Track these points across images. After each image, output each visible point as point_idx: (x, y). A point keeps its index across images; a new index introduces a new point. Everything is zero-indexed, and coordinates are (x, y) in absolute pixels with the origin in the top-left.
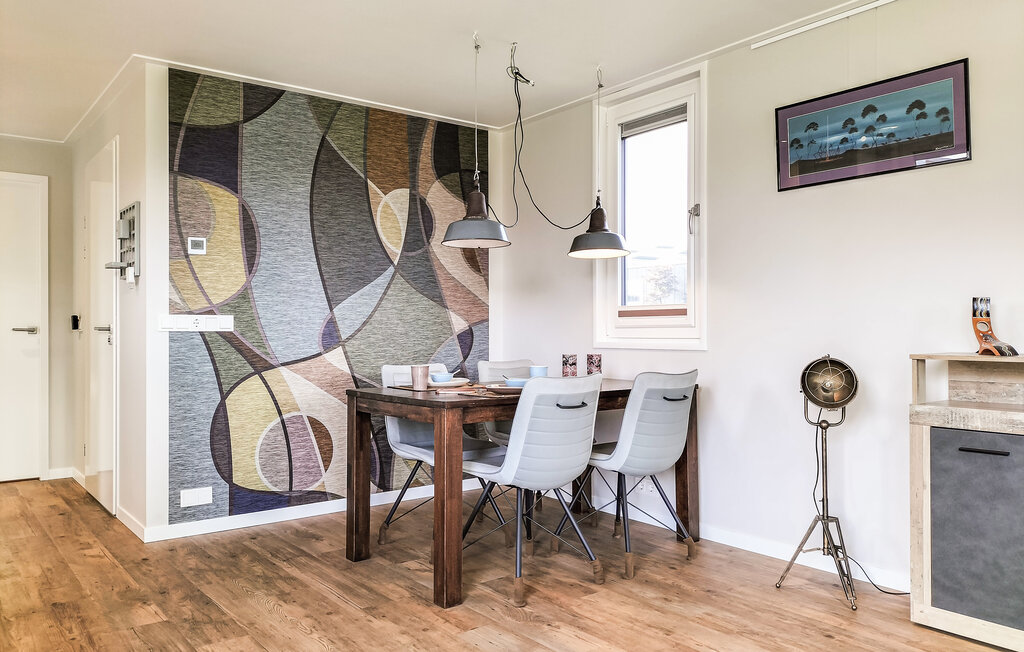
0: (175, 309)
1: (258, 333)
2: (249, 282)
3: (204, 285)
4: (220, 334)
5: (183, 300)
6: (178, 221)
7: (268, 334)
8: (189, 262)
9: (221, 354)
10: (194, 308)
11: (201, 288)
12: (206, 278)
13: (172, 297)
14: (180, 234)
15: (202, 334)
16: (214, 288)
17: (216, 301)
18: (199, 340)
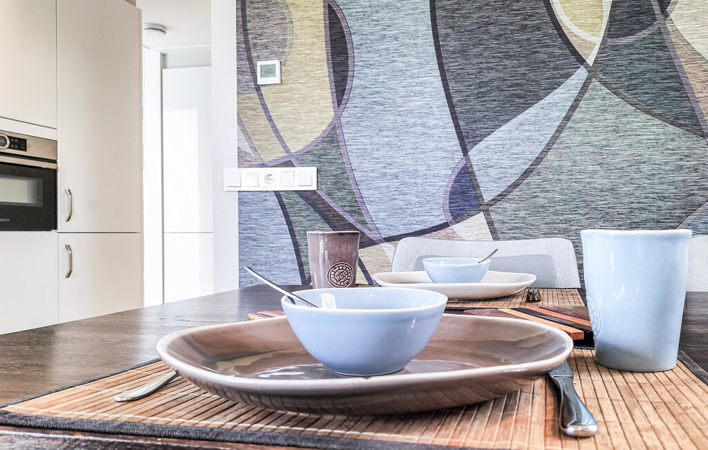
0: (244, 160)
1: (351, 193)
2: (338, 117)
3: (279, 126)
4: (301, 194)
5: (254, 149)
6: (246, 42)
7: (365, 193)
8: (261, 96)
9: (301, 222)
10: (267, 158)
11: (276, 131)
12: (281, 117)
13: (242, 146)
14: (250, 59)
15: (277, 194)
16: (292, 130)
17: (295, 147)
18: (273, 202)
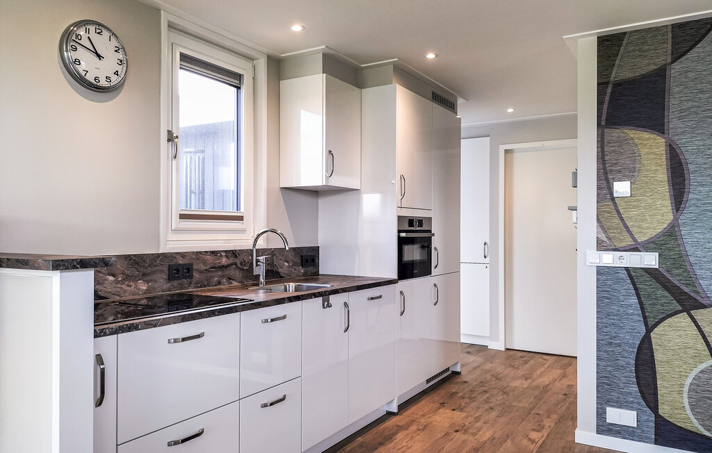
0: (601, 246)
1: (686, 271)
2: (676, 219)
3: (629, 224)
4: (647, 270)
5: (609, 239)
6: (604, 168)
7: (698, 272)
8: (615, 204)
9: (645, 289)
10: (619, 245)
11: (626, 227)
12: (631, 218)
13: (600, 236)
14: (607, 180)
15: (627, 269)
16: (639, 227)
17: (641, 238)
18: (624, 275)
